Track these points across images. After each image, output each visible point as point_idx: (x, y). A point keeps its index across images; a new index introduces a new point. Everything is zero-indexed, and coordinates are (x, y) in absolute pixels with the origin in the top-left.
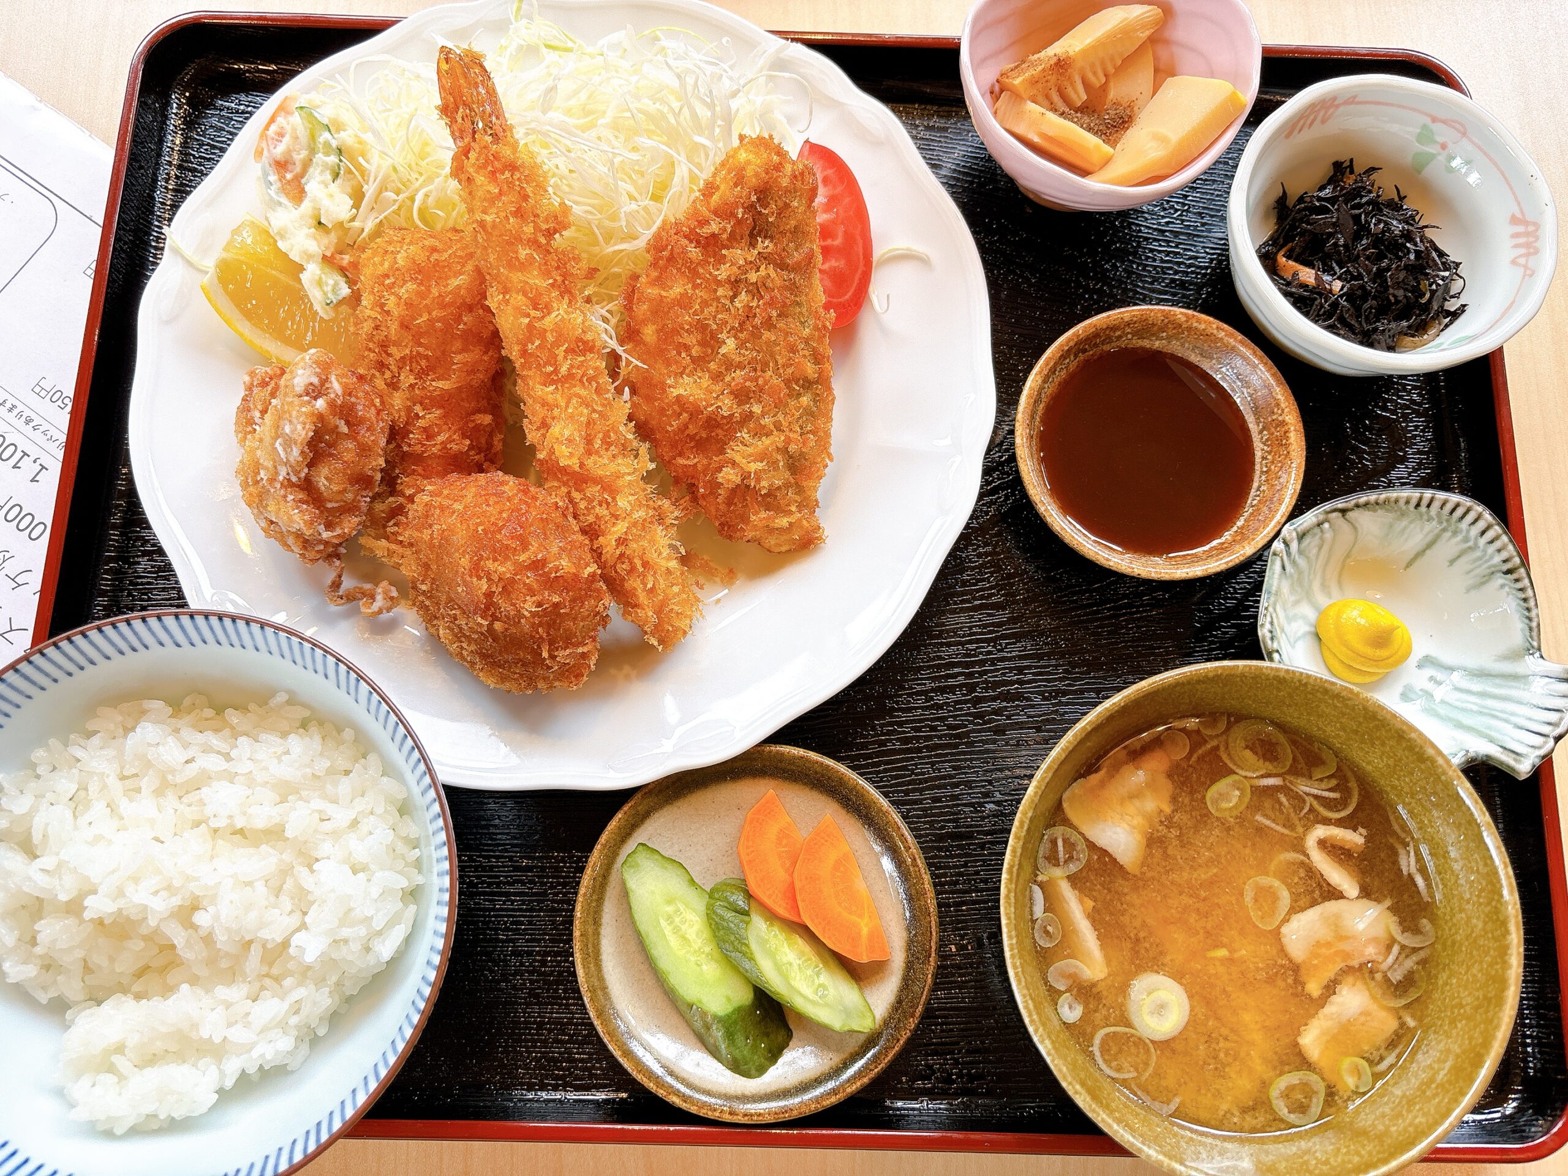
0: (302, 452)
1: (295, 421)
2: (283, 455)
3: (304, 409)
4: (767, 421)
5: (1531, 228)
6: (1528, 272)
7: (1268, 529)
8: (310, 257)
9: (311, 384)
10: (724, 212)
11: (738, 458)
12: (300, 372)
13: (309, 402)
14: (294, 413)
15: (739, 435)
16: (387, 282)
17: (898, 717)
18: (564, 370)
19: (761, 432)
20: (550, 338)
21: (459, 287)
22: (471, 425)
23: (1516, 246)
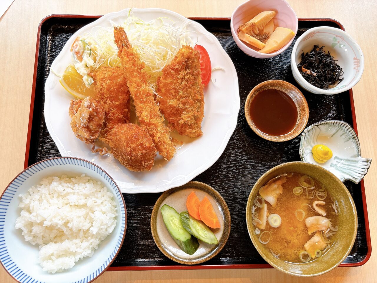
0: (87, 120)
1: (85, 114)
2: (82, 121)
3: (87, 111)
4: (190, 109)
5: (358, 61)
6: (358, 71)
7: (301, 130)
8: (85, 74)
9: (88, 105)
10: (180, 63)
11: (184, 118)
12: (86, 102)
13: (88, 109)
14: (85, 112)
15: (183, 112)
16: (103, 80)
17: (220, 173)
18: (145, 100)
19: (188, 112)
20: (142, 93)
21: (120, 81)
22: (123, 112)
23: (355, 65)
